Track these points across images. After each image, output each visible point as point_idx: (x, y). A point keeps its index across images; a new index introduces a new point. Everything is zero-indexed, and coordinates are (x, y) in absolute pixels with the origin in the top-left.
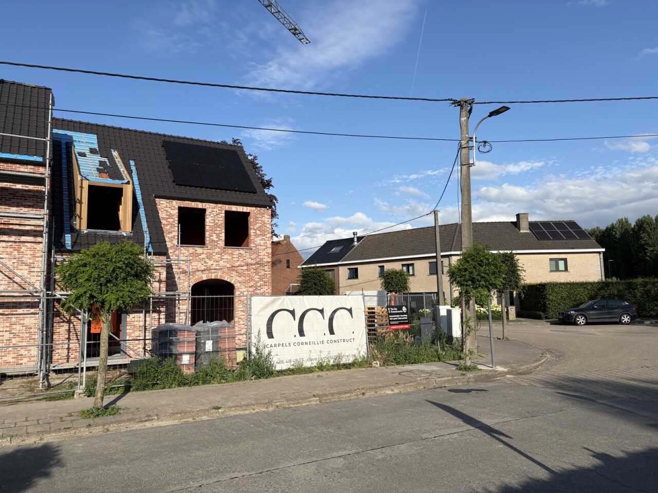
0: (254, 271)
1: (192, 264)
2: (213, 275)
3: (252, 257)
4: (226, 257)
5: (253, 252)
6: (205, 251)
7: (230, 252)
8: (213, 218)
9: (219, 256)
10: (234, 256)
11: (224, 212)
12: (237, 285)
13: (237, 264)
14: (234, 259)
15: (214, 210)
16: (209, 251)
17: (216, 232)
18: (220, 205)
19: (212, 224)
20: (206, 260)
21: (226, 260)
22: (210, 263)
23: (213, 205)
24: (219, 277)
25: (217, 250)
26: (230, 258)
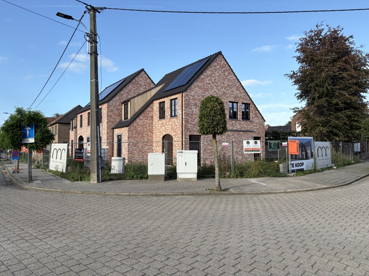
0: (178, 129)
1: (162, 128)
2: (167, 132)
3: (178, 121)
4: (170, 123)
5: (178, 119)
6: (165, 121)
7: (171, 120)
8: (167, 105)
9: (168, 123)
10: (173, 122)
11: (169, 100)
12: (173, 137)
13: (173, 126)
14: (173, 124)
15: (167, 100)
16: (166, 121)
17: (168, 111)
18: (168, 97)
19: (167, 108)
20: (165, 125)
21: (170, 125)
22: (166, 126)
23: (167, 98)
24: (168, 133)
25: (168, 120)
26: (171, 123)
